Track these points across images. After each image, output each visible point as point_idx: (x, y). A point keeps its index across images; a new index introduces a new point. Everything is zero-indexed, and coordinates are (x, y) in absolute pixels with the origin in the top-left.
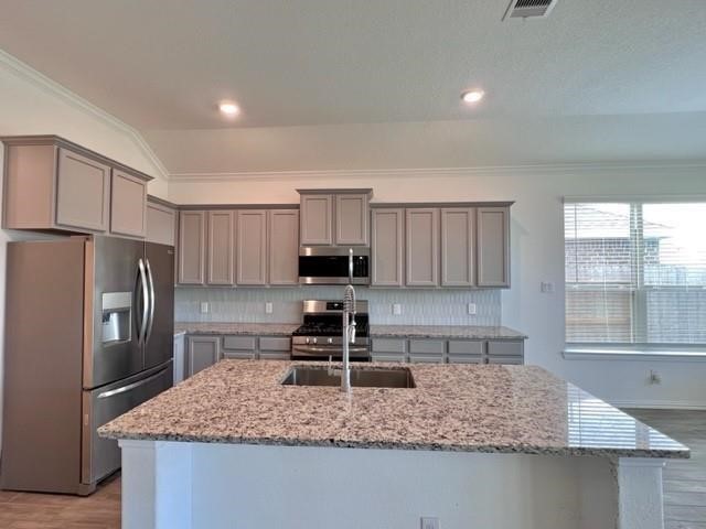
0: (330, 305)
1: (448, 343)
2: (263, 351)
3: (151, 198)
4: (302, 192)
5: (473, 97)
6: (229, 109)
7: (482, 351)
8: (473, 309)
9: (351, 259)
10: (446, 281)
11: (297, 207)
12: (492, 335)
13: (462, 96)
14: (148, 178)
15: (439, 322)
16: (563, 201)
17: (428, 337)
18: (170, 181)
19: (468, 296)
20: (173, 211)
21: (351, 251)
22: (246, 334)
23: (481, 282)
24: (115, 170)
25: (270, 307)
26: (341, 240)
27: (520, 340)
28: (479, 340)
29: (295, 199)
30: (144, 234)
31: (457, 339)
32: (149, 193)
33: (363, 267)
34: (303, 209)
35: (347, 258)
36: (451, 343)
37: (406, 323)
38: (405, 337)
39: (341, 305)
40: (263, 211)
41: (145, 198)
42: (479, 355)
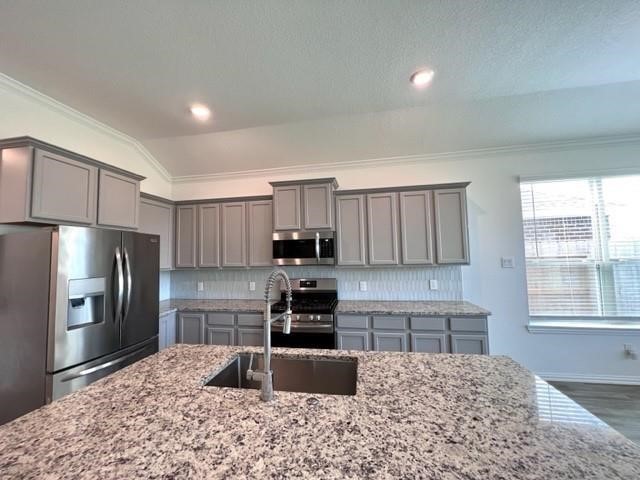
0: (303, 284)
1: (409, 320)
2: (241, 326)
3: (143, 195)
4: (274, 184)
5: (423, 79)
6: (201, 112)
7: (444, 327)
8: (435, 284)
9: (318, 241)
10: (406, 260)
11: (270, 198)
12: (453, 311)
13: (412, 78)
14: (142, 178)
15: (403, 297)
16: (518, 180)
17: (389, 314)
18: (174, 183)
19: (429, 273)
20: (171, 207)
21: (318, 235)
22: (226, 311)
23: (441, 259)
24: (102, 171)
25: (253, 285)
26: (308, 225)
27: (483, 316)
28: (441, 316)
29: (269, 191)
30: (136, 226)
31: (419, 315)
32: (142, 190)
33: (329, 248)
34: (276, 198)
35: (314, 241)
36: (413, 319)
37: (372, 299)
38: (368, 313)
39: (313, 283)
40: (243, 203)
41: (138, 195)
42: (441, 331)
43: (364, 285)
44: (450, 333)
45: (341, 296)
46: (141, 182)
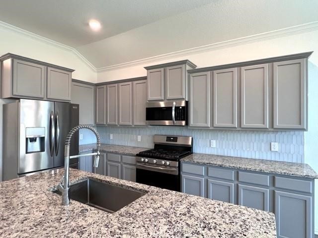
0: (169, 138)
1: (238, 172)
2: (125, 163)
3: (74, 81)
4: (147, 68)
6: (95, 25)
9: (174, 108)
10: (244, 124)
11: (145, 78)
12: (279, 171)
14: (72, 71)
17: (221, 166)
18: (98, 72)
20: (93, 87)
21: (174, 103)
22: (116, 153)
23: (277, 124)
24: (48, 68)
25: (139, 138)
26: (169, 96)
28: (267, 174)
29: (144, 73)
30: (70, 99)
31: (246, 170)
32: (73, 78)
33: (183, 113)
34: (148, 78)
35: (171, 108)
37: (219, 154)
38: (204, 164)
39: (175, 139)
40: (130, 83)
41: (70, 81)
42: (266, 186)
43: (214, 143)
44: (273, 188)
45: (196, 150)
46: (73, 73)
